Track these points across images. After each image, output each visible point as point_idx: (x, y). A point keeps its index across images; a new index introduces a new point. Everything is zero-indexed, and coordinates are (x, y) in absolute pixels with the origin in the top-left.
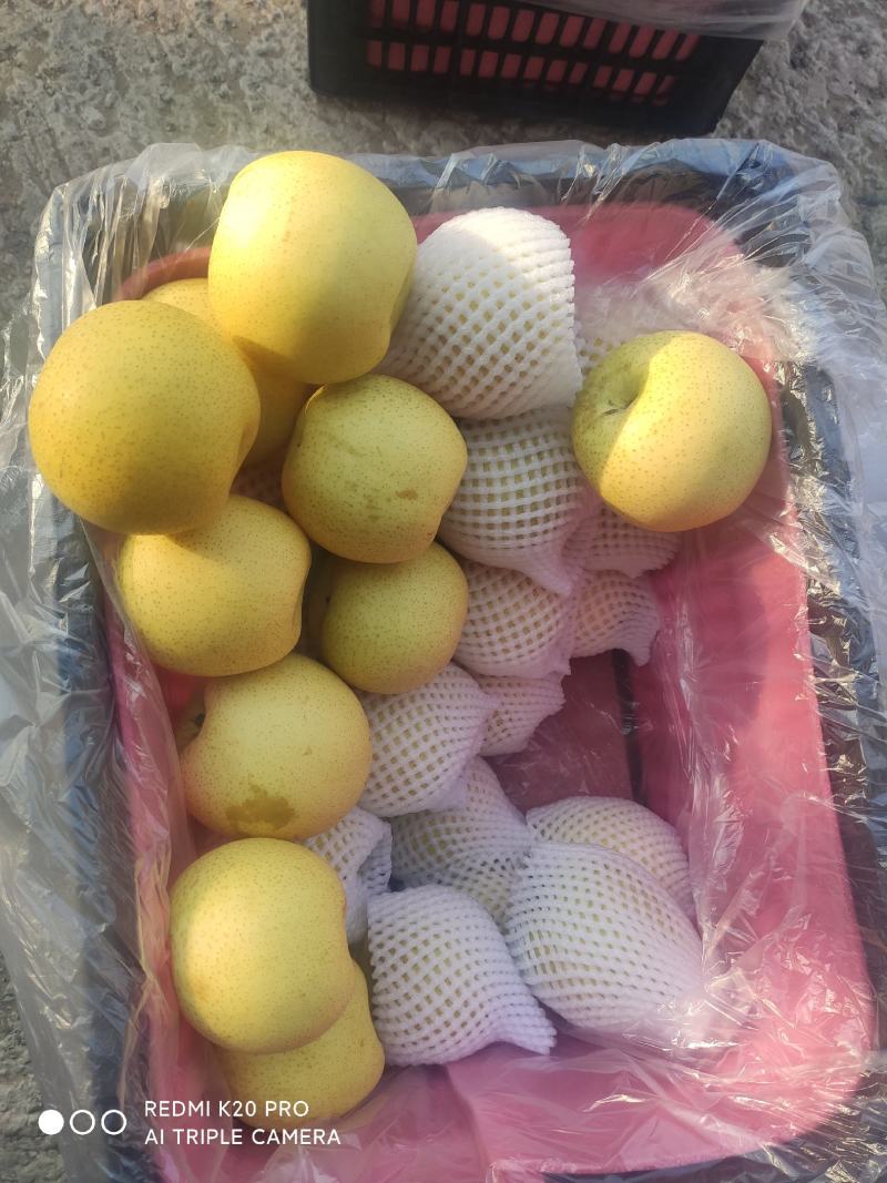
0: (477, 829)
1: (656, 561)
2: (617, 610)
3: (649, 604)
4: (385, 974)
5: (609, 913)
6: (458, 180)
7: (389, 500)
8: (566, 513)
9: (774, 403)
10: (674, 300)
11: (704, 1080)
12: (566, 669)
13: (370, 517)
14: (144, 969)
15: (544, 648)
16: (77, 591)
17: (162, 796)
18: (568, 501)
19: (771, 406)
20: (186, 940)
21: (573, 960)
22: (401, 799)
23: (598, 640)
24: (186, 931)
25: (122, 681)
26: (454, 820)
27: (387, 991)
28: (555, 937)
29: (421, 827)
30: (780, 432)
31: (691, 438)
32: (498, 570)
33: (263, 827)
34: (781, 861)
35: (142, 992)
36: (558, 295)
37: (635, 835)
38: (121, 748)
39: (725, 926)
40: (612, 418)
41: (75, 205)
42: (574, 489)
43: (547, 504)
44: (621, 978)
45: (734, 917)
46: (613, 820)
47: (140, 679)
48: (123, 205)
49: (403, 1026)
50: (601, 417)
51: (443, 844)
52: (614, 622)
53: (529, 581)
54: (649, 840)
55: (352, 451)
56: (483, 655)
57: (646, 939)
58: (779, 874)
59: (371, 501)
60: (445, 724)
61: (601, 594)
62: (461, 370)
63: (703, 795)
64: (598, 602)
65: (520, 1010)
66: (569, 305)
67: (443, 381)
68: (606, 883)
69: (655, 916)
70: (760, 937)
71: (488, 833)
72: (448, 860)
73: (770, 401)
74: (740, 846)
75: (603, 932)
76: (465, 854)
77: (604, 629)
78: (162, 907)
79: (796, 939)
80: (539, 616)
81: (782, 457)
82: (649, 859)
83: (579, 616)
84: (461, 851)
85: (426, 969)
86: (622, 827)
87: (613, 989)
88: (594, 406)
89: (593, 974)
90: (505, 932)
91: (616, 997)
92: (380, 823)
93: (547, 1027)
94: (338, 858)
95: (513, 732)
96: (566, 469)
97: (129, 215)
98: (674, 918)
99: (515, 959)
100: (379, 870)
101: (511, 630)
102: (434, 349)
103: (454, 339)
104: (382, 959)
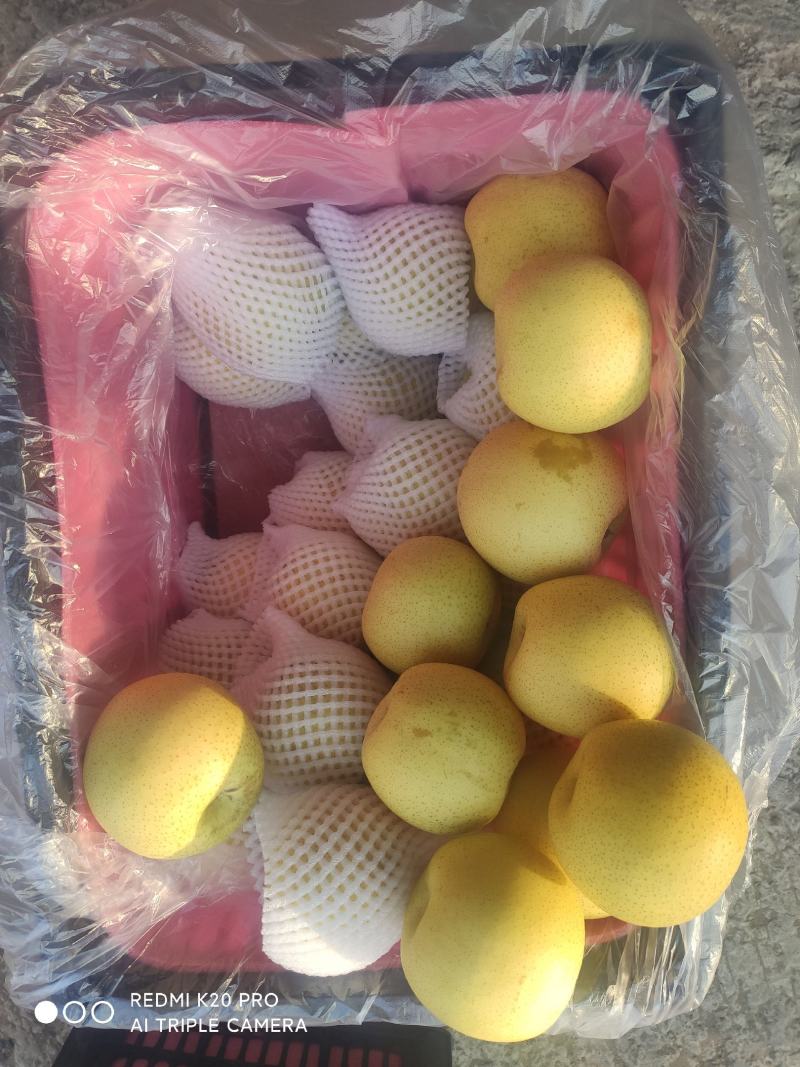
0: (357, 392)
1: (183, 627)
2: (216, 578)
3: (187, 582)
4: (458, 291)
5: (253, 327)
6: (357, 1000)
7: (439, 730)
8: (272, 691)
9: (81, 792)
10: (164, 883)
11: (183, 178)
12: (267, 527)
13: (456, 715)
14: (683, 356)
15: (291, 558)
16: (710, 670)
17: (650, 488)
18: (269, 703)
19: (83, 790)
20: (640, 364)
21: (291, 289)
22: (429, 437)
23: (236, 550)
24: (640, 371)
25: (677, 587)
26: (378, 404)
27: (458, 277)
28: (304, 309)
29: (407, 400)
30: (76, 766)
31: (165, 772)
32: (330, 636)
33: (561, 443)
34: (99, 372)
35: (687, 337)
36: (278, 906)
37: (215, 377)
38: (683, 534)
39: (150, 309)
40: (231, 786)
41: (687, 993)
42: (264, 713)
43: (289, 703)
44: (250, 271)
45: (142, 317)
46: (235, 391)
47: (663, 589)
48: (647, 990)
49: (446, 246)
50: (240, 787)
51: (389, 383)
52: (220, 567)
53: (303, 623)
54: (204, 371)
55: (469, 775)
56: (347, 556)
57: (223, 301)
58: (101, 359)
59: (455, 730)
60: (387, 501)
61: (231, 594)
62: (366, 837)
63: (157, 420)
64: (234, 587)
65: (340, 245)
66: (269, 896)
67: (381, 827)
68: (252, 351)
69: (211, 318)
70: (124, 306)
71: (349, 388)
72: (386, 367)
73: (84, 793)
74: (131, 379)
75: (262, 312)
76: (370, 371)
77: (230, 561)
78: (657, 395)
79: (93, 305)
80: (296, 590)
81: (77, 743)
82: (204, 355)
83: (252, 575)
84: (374, 375)
85: (422, 293)
86: (227, 384)
87: (256, 261)
88: (246, 796)
89: (274, 276)
90: (345, 309)
91: (254, 254)
92: (448, 414)
93: (314, 225)
94: (491, 395)
95: (318, 475)
96: (270, 733)
97: (642, 982)
98: (192, 313)
99: (338, 287)
100: (450, 370)
101: (321, 578)
102: (388, 857)
103: (372, 867)
104: (459, 303)
